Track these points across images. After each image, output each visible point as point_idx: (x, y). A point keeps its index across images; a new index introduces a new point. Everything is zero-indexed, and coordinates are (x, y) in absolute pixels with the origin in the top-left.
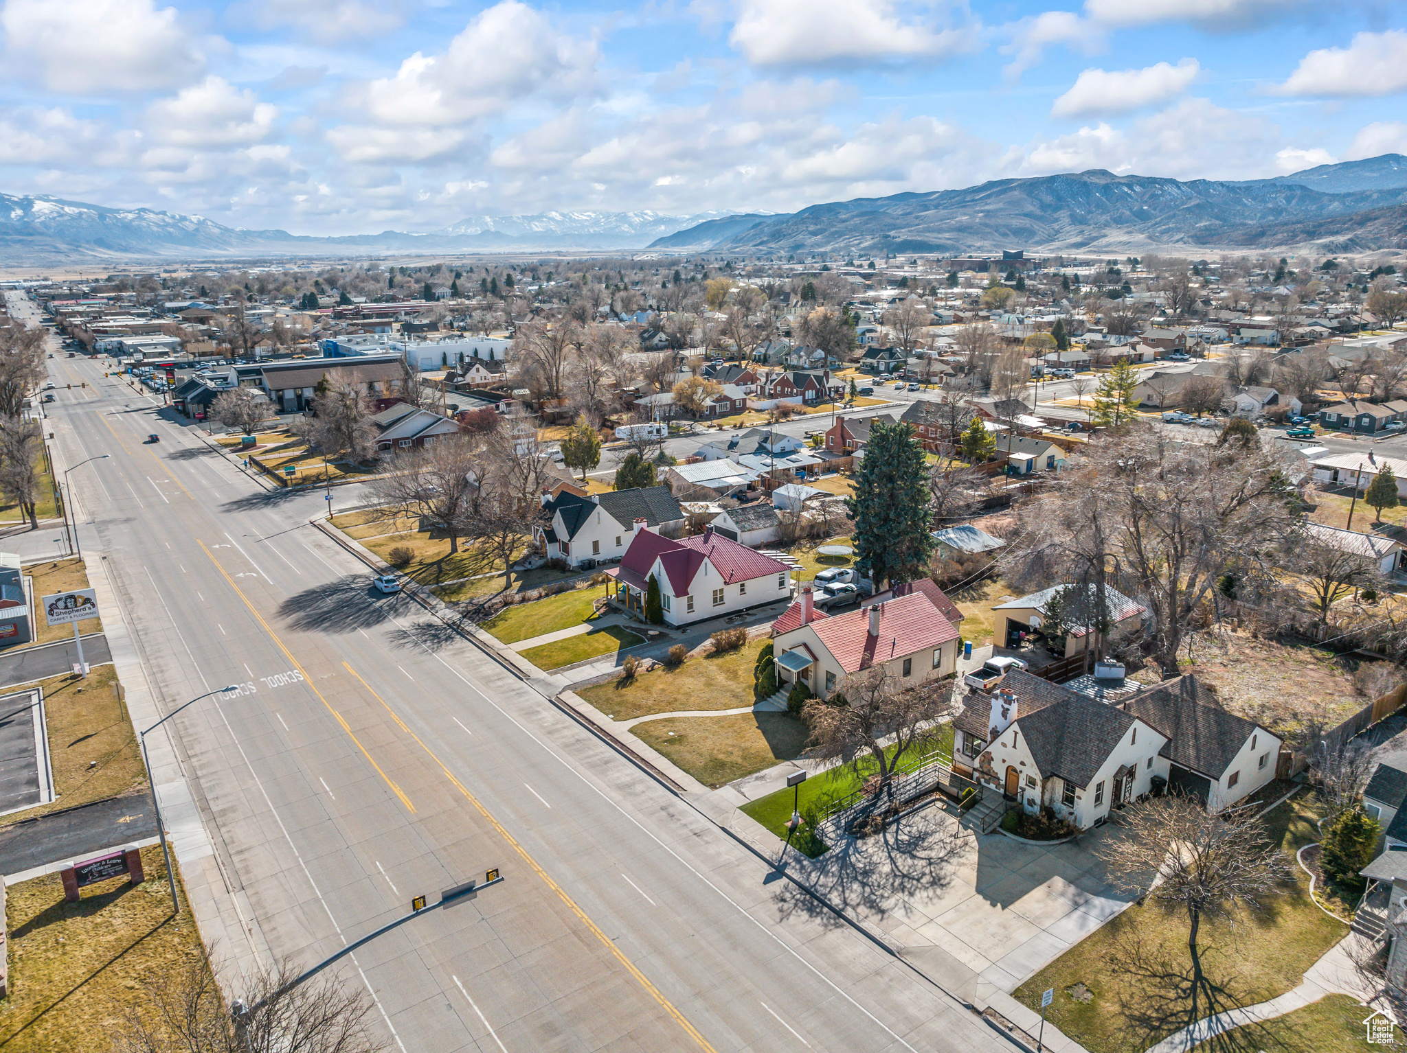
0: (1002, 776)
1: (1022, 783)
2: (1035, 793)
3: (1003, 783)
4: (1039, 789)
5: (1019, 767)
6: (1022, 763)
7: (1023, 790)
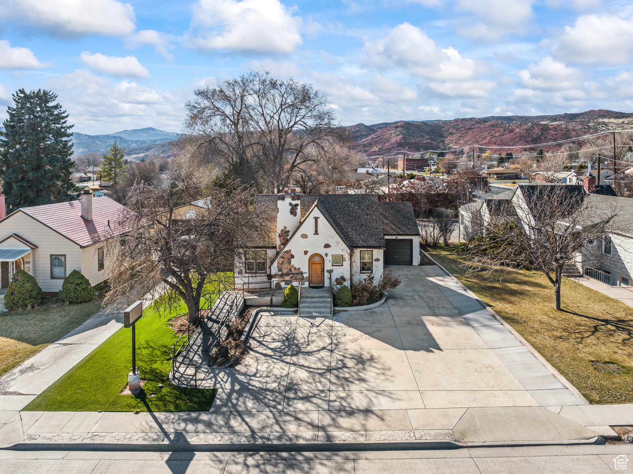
0: (305, 269)
1: (328, 266)
2: (343, 271)
3: (306, 275)
4: (347, 264)
5: (322, 251)
6: (327, 246)
7: (330, 272)
